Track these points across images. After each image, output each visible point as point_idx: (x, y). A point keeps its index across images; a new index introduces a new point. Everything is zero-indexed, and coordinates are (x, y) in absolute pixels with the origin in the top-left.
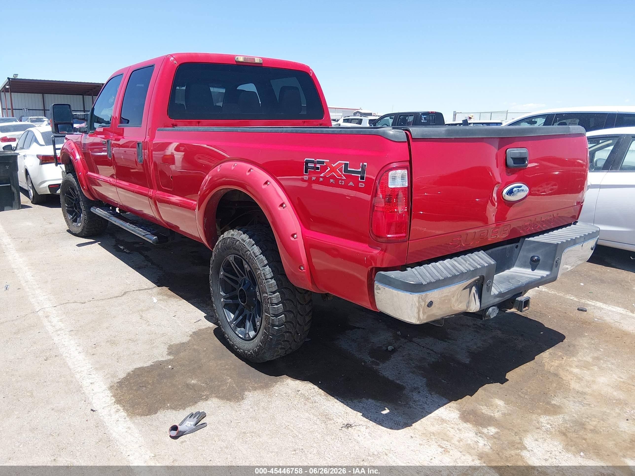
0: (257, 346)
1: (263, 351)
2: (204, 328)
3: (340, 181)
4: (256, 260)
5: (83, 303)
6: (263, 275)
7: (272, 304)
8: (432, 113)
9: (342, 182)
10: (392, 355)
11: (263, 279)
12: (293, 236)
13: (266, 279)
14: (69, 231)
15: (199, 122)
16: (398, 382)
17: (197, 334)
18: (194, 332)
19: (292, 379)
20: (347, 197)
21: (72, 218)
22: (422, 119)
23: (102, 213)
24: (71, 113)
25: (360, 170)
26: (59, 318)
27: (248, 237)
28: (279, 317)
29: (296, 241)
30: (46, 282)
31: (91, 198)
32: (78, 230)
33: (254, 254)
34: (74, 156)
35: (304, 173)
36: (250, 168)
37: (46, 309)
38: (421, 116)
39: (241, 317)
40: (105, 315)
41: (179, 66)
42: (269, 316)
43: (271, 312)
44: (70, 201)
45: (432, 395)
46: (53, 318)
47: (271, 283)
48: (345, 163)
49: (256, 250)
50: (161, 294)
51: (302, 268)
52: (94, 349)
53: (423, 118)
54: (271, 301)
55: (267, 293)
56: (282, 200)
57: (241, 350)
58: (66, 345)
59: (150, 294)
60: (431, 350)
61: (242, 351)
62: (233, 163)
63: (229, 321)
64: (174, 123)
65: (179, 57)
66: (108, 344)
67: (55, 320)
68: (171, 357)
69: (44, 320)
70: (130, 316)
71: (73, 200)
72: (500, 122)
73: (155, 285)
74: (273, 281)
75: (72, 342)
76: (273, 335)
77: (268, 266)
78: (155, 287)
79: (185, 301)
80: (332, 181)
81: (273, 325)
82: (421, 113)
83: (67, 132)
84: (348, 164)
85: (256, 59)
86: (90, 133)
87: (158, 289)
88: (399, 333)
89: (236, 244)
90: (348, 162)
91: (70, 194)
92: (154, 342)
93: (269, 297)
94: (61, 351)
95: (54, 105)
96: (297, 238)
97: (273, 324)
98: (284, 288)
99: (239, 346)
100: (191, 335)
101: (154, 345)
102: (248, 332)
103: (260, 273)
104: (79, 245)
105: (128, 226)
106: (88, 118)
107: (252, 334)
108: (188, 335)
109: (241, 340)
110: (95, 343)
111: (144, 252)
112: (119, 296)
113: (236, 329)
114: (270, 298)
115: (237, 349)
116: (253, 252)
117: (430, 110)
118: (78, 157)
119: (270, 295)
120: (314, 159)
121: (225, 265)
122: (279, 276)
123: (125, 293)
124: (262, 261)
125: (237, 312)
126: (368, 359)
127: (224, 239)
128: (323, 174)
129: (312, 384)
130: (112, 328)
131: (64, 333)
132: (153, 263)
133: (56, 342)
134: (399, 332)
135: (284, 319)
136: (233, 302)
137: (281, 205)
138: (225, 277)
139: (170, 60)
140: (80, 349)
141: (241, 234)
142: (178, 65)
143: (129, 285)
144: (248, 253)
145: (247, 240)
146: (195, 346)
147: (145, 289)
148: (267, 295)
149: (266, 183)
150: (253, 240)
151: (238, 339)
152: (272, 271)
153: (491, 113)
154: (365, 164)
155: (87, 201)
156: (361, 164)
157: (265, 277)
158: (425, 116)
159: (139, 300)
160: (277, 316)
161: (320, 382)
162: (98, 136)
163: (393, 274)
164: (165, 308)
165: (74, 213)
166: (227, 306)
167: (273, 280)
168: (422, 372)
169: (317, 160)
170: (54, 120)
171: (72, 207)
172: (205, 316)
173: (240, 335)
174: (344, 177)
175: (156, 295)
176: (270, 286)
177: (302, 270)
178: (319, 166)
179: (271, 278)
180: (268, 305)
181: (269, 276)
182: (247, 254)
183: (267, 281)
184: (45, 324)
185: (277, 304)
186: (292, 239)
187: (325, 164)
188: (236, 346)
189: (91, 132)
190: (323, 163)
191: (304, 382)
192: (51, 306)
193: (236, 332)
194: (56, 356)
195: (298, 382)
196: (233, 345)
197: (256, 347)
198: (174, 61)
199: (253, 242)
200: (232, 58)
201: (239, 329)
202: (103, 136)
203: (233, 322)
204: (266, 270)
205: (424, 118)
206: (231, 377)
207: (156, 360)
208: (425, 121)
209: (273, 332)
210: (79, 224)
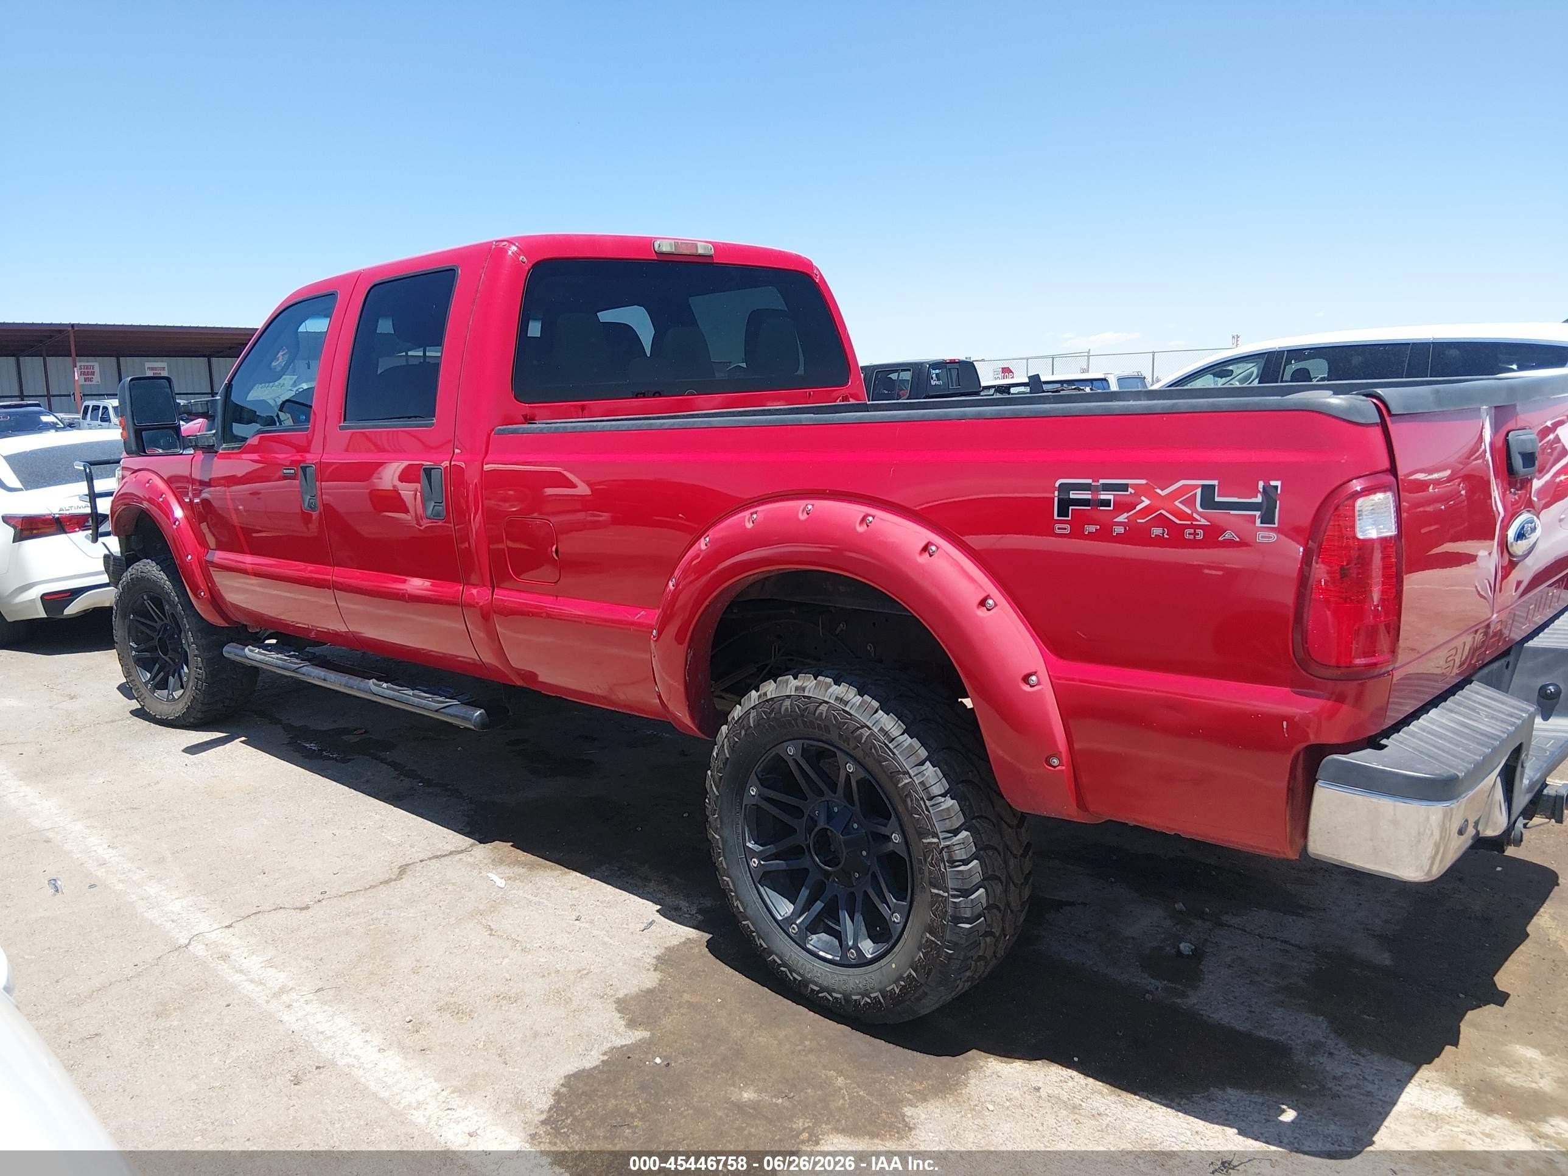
0: (901, 978)
1: (921, 991)
2: (676, 942)
3: (1188, 531)
4: (895, 750)
5: (302, 909)
6: (919, 788)
7: (952, 862)
8: (953, 362)
9: (1195, 534)
10: (1201, 967)
11: (922, 799)
12: (1026, 679)
13: (931, 799)
14: (138, 713)
15: (583, 408)
16: (1262, 1033)
17: (667, 960)
18: (658, 958)
19: (1000, 1058)
20: (1207, 571)
21: (153, 679)
22: (932, 378)
23: (267, 659)
24: (174, 401)
25: (1259, 499)
26: (262, 960)
27: (853, 691)
28: (972, 897)
29: (1040, 691)
30: (161, 860)
31: (220, 622)
32: (177, 709)
33: (886, 733)
34: (168, 512)
35: (1056, 517)
36: (863, 514)
37: (208, 935)
38: (929, 372)
39: (819, 905)
40: (388, 936)
41: (532, 268)
42: (946, 894)
43: (950, 885)
44: (142, 633)
45: (1364, 1056)
46: (244, 961)
47: (944, 806)
48: (1203, 486)
49: (888, 723)
50: (501, 862)
51: (1055, 761)
52: (417, 1036)
53: (934, 376)
54: (950, 856)
55: (935, 835)
56: (985, 591)
57: (835, 995)
58: (329, 1034)
59: (473, 866)
60: (1282, 942)
61: (839, 996)
62: (801, 504)
63: (780, 918)
64: (528, 412)
65: (529, 245)
66: (447, 1016)
67: (254, 964)
68: (640, 1034)
69: (220, 967)
70: (457, 930)
71: (153, 629)
72: (1102, 377)
73: (471, 841)
74: (949, 802)
75: (341, 1021)
76: (955, 946)
77: (928, 762)
78: (475, 845)
79: (579, 874)
80: (1157, 531)
81: (957, 919)
82: (927, 363)
83: (161, 451)
84: (1214, 486)
85: (699, 244)
86: (224, 449)
87: (482, 851)
88: (1179, 906)
89: (818, 712)
90: (1215, 482)
91: (146, 615)
92: (569, 995)
93: (943, 844)
94: (323, 1050)
95: (131, 380)
96: (1039, 684)
97: (958, 915)
98: (978, 817)
99: (825, 984)
100: (656, 965)
101: (574, 1006)
102: (856, 941)
103: (912, 783)
104: (193, 750)
105: (374, 689)
106: (215, 411)
107: (868, 947)
108: (648, 966)
109: (828, 967)
110: (410, 1017)
111: (382, 754)
112: (390, 880)
113: (807, 937)
114: (947, 847)
115: (819, 992)
116: (881, 730)
117: (948, 357)
118: (179, 513)
119: (944, 839)
120: (1089, 481)
121: (762, 771)
122: (960, 785)
123: (403, 870)
124: (911, 752)
125: (804, 893)
126: (1153, 985)
127: (767, 701)
128: (1126, 515)
129: (1060, 1067)
130: (430, 970)
131: (302, 1000)
132: (428, 783)
133: (295, 1027)
134: (1181, 904)
135: (984, 901)
136: (787, 865)
137: (982, 603)
138: (764, 802)
139: (510, 253)
140: (377, 1039)
141: (830, 686)
142: (531, 265)
143: (400, 845)
144: (866, 733)
145: (854, 700)
146: (686, 996)
147: (451, 853)
148: (935, 840)
149: (925, 549)
150: (873, 698)
151: (818, 963)
152: (944, 776)
153: (1053, 359)
154: (1278, 483)
155: (206, 629)
156: (1261, 484)
157: (928, 792)
158: (937, 371)
159: (454, 884)
160: (965, 893)
161: (1076, 1059)
162: (244, 456)
163: (1364, 758)
164: (537, 899)
165: (157, 666)
166: (767, 878)
167: (948, 798)
168: (1303, 1001)
169: (1102, 481)
170: (133, 419)
171: (153, 649)
172: (658, 911)
173: (822, 953)
174: (1202, 520)
175: (491, 867)
176: (945, 816)
177: (1055, 767)
178: (1111, 497)
179: (943, 795)
180: (942, 865)
181: (936, 790)
182: (861, 735)
183: (932, 802)
184: (230, 980)
185: (965, 862)
186: (1027, 688)
187: (1130, 490)
188: (816, 984)
189: (224, 446)
190: (1125, 487)
191: (1034, 1062)
192: (215, 926)
193: (809, 946)
194: (318, 1068)
195: (1018, 1065)
196: (805, 983)
197: (896, 982)
198: (520, 255)
199: (875, 704)
200: (646, 243)
201: (814, 937)
202: (255, 457)
203: (796, 920)
204: (927, 773)
205: (936, 374)
206: (840, 1072)
207: (606, 1046)
208: (937, 383)
209: (955, 939)
210: (177, 694)
